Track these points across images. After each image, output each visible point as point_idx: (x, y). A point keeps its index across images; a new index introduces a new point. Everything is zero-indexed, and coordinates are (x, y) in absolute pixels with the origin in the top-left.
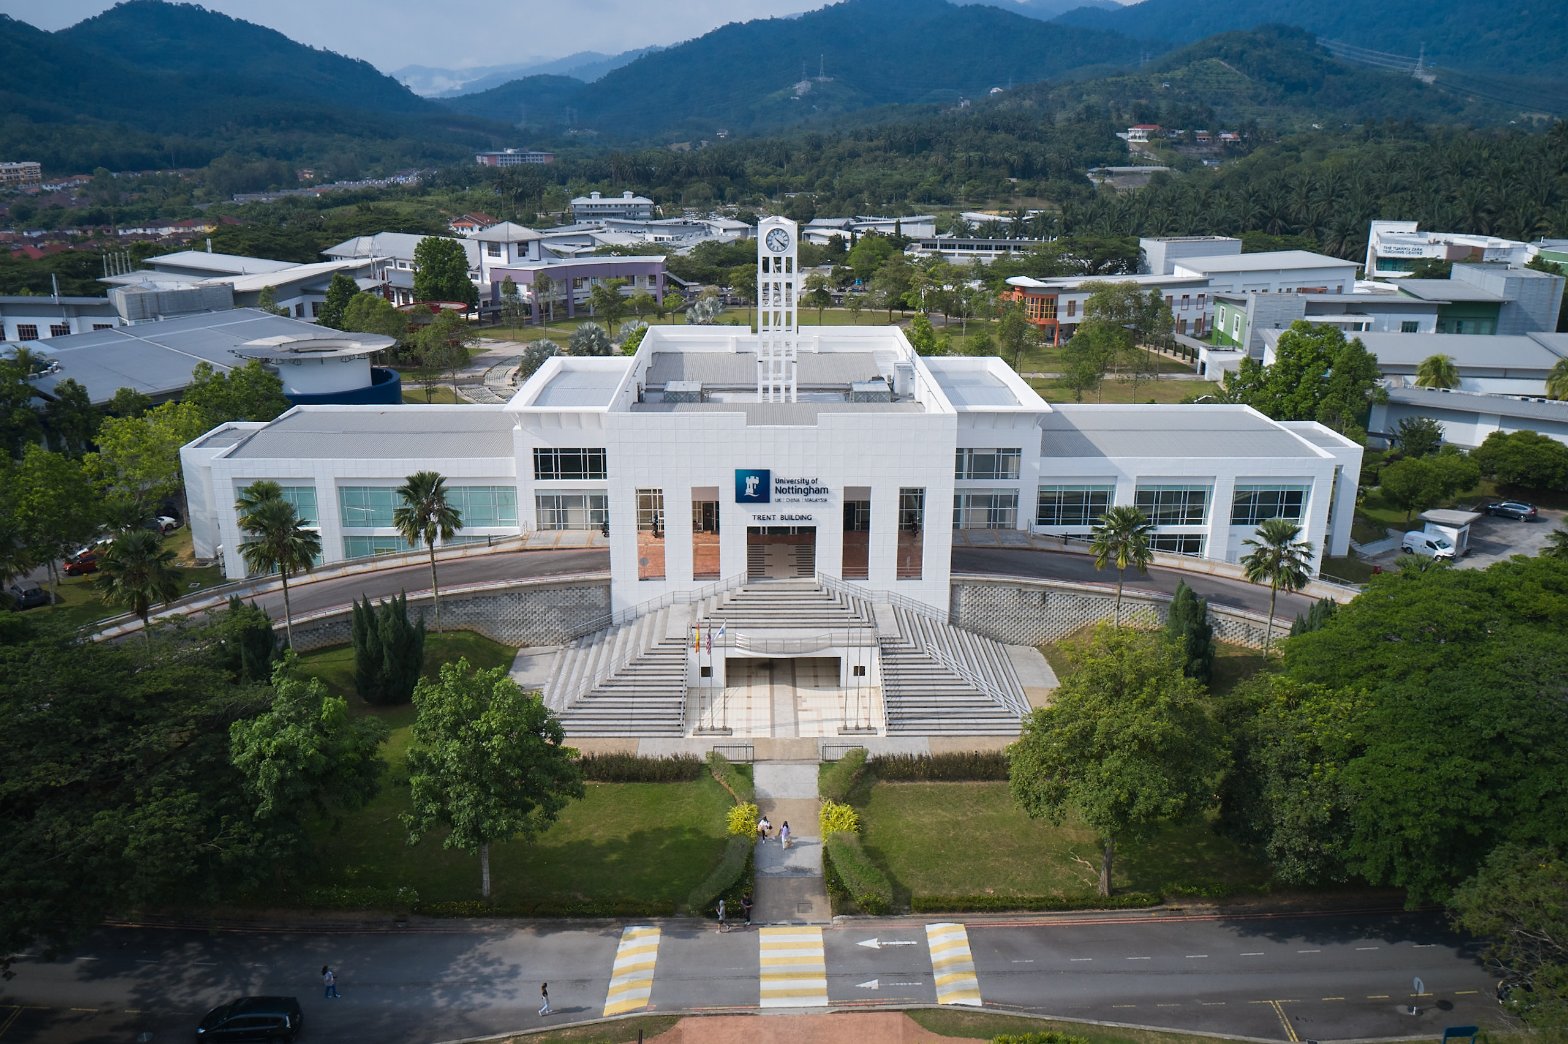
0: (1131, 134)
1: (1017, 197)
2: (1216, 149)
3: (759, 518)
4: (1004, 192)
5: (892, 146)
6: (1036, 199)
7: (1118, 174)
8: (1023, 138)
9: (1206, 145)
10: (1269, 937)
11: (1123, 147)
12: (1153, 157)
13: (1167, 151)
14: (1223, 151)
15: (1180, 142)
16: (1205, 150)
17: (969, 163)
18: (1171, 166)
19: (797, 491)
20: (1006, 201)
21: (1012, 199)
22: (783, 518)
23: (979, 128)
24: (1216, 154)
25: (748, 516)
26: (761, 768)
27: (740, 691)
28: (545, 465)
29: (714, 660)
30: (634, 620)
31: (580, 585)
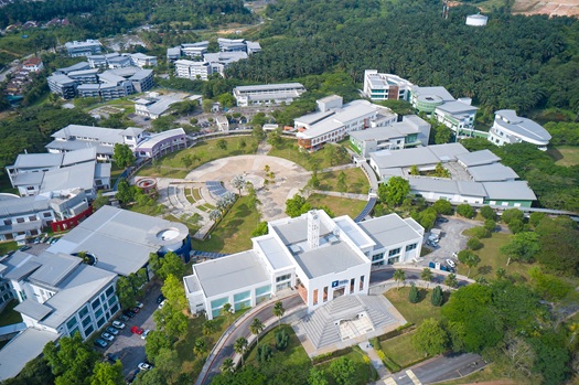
3: (336, 289)
4: (224, 21)
19: (343, 283)
20: (225, 25)
21: (227, 24)
22: (340, 287)
25: (334, 289)
26: (360, 345)
27: (343, 325)
28: (278, 279)
29: (338, 322)
30: (313, 312)
31: (302, 310)
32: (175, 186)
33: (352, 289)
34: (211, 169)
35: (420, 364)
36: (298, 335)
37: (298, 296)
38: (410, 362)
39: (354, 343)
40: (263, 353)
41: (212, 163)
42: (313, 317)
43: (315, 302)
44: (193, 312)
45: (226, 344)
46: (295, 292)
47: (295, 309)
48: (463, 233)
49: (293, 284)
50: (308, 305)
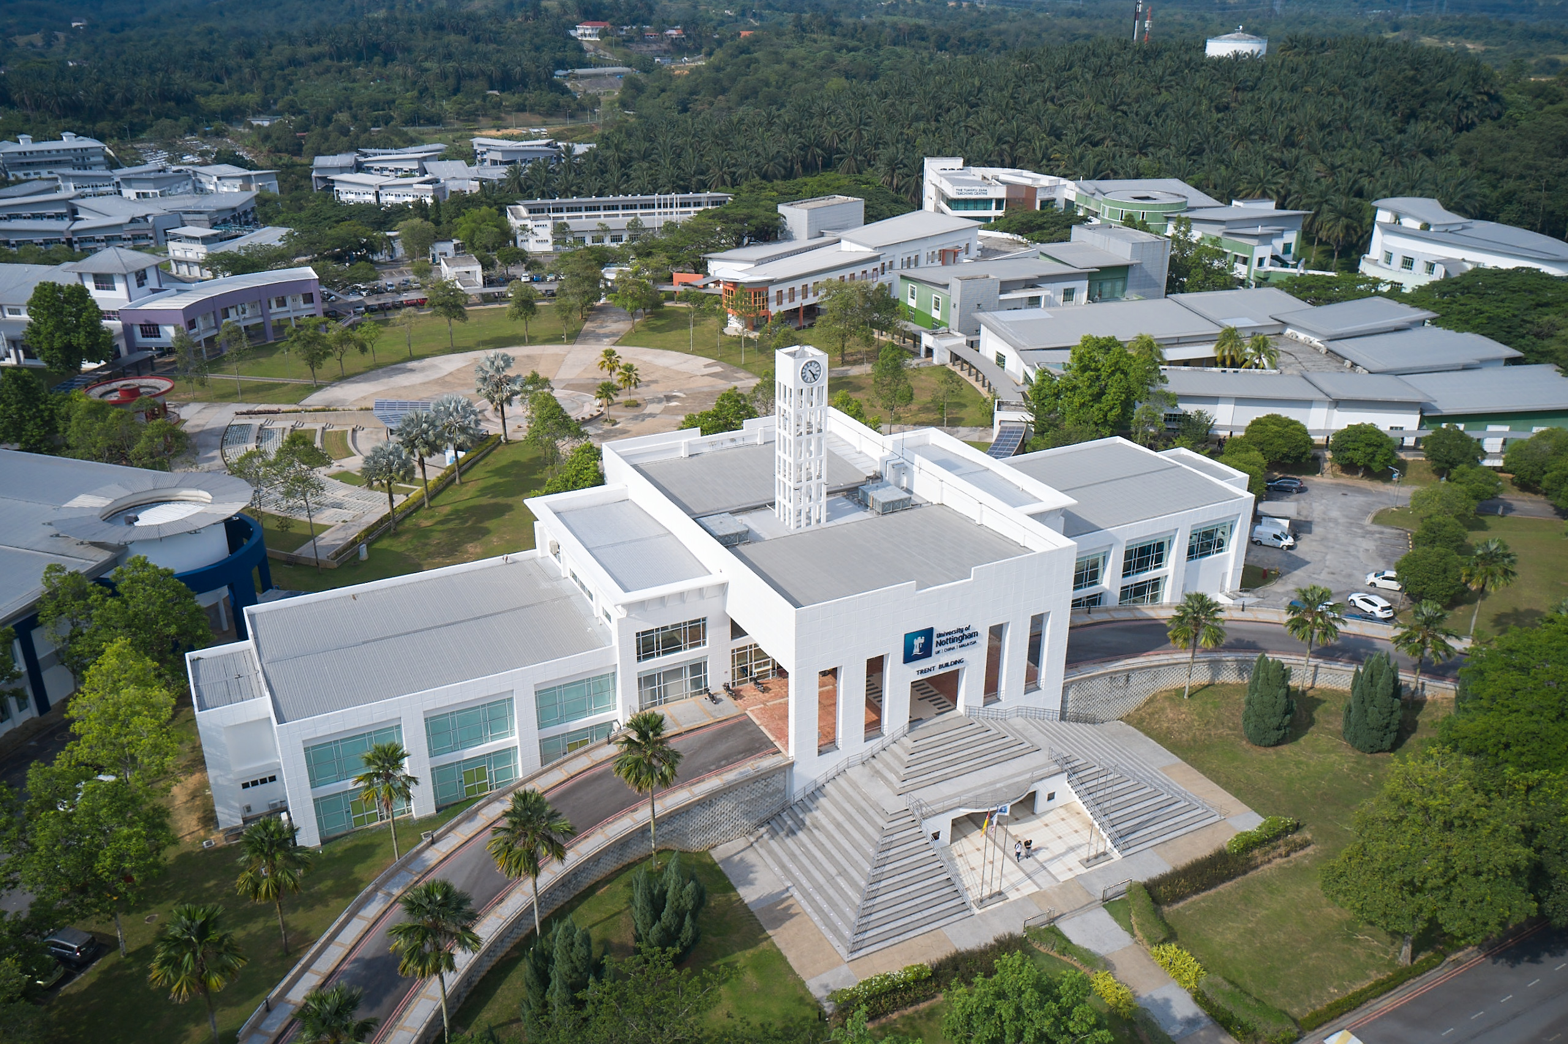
0: (580, 32)
1: (508, 113)
2: (664, 46)
3: (922, 672)
4: (494, 108)
5: (339, 55)
6: (527, 114)
7: (583, 77)
8: (477, 40)
9: (655, 42)
10: (1528, 961)
11: (579, 48)
12: (609, 56)
13: (621, 50)
14: (671, 47)
15: (630, 40)
16: (654, 47)
17: (444, 76)
18: (629, 66)
19: (953, 640)
20: (498, 118)
21: (503, 115)
22: (941, 667)
23: (427, 29)
24: (666, 52)
25: (913, 672)
26: (1064, 927)
27: (964, 845)
28: (647, 646)
29: (943, 824)
30: (816, 793)
31: (766, 776)
32: (257, 422)
33: (992, 687)
34: (402, 380)
35: (1388, 1003)
36: (748, 894)
37: (743, 724)
38: (1334, 993)
39: (1035, 915)
40: (559, 971)
41: (411, 365)
42: (820, 815)
43: (827, 743)
44: (229, 816)
45: (367, 950)
46: (729, 707)
47: (731, 776)
48: (1376, 520)
49: (719, 675)
50: (792, 753)
